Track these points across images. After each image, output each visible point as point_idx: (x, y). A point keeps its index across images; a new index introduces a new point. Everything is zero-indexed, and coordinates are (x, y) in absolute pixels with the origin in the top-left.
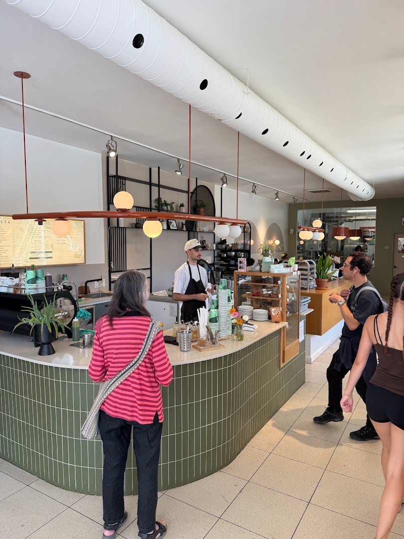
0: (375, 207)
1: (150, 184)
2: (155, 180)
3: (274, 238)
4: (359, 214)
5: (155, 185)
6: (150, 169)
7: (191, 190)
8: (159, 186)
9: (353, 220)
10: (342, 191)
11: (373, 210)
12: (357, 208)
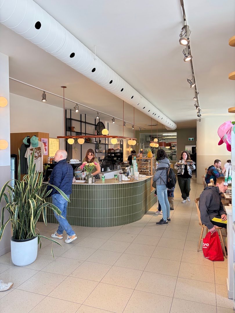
0: (176, 133)
1: (81, 121)
2: (83, 120)
3: (130, 148)
4: (168, 136)
5: (83, 122)
6: (81, 115)
7: (96, 124)
8: (85, 123)
9: (165, 139)
10: (162, 125)
11: (175, 134)
12: (168, 133)
